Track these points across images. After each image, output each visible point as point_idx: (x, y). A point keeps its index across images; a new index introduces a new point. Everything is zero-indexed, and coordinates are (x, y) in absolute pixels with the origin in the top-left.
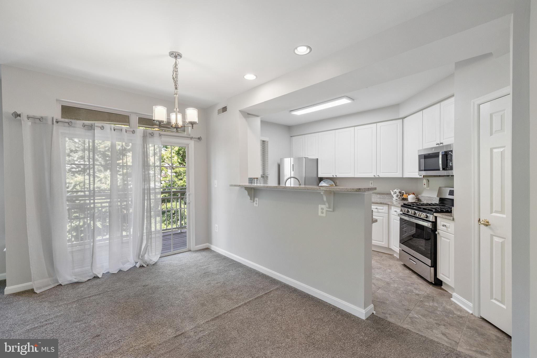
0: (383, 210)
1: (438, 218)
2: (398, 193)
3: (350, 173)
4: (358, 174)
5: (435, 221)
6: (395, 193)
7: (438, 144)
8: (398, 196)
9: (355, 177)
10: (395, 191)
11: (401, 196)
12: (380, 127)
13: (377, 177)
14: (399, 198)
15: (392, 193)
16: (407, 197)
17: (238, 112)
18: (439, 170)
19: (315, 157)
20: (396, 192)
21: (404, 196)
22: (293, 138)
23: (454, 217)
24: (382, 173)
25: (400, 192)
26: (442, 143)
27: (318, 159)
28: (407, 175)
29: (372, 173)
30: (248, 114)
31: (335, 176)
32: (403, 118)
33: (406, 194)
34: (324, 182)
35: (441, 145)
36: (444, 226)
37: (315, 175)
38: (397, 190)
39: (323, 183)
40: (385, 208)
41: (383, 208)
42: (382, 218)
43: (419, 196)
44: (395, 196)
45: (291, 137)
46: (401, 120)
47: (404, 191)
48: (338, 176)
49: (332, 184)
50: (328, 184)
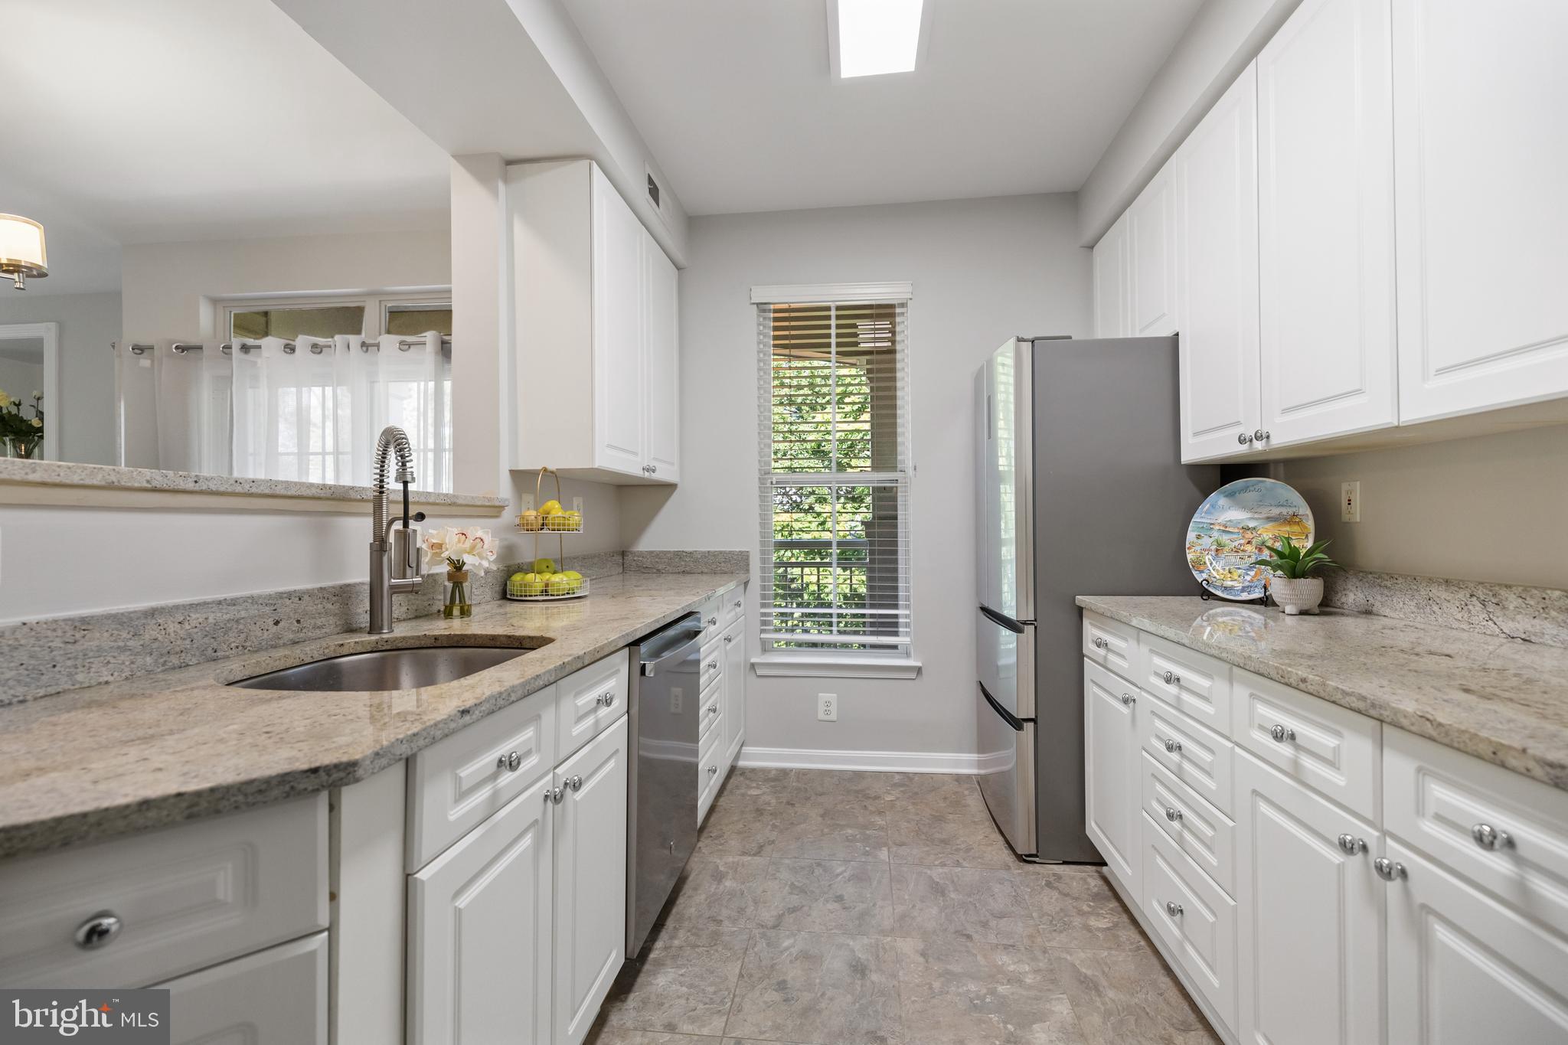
27: (1178, 337)
34: (1231, 495)
39: (1224, 509)
45: (1091, 247)
49: (1291, 511)
50: (1265, 512)
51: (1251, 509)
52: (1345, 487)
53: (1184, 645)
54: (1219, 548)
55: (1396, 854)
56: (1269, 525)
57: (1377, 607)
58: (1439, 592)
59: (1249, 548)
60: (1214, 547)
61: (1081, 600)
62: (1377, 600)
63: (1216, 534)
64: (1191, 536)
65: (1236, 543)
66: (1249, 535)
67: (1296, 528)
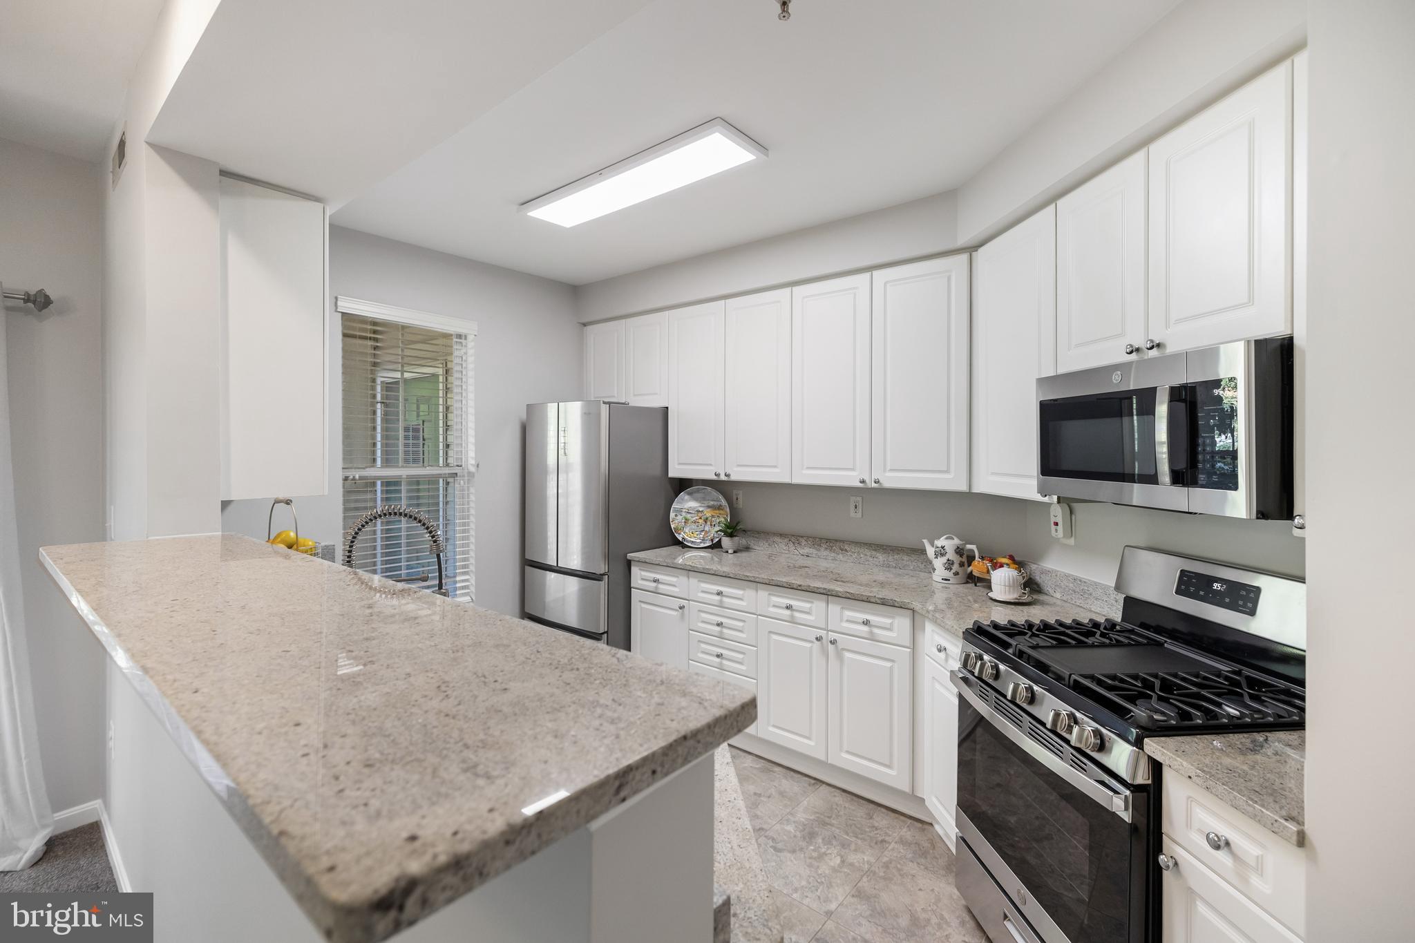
0: (890, 629)
1: (1168, 777)
2: (951, 555)
3: (775, 467)
4: (804, 472)
5: (1150, 782)
6: (941, 552)
7: (1138, 350)
8: (953, 564)
9: (797, 480)
10: (939, 543)
11: (962, 565)
12: (885, 284)
13: (874, 485)
14: (956, 574)
15: (930, 551)
16: (988, 572)
17: (145, 146)
18: (1152, 479)
19: (656, 402)
20: (943, 547)
21: (977, 568)
22: (589, 328)
23: (1303, 824)
24: (891, 470)
25: (959, 551)
26: (1158, 345)
27: (667, 408)
28: (986, 484)
29: (853, 469)
30: (224, 173)
31: (723, 478)
32: (972, 249)
33: (982, 558)
34: (690, 494)
35: (1154, 353)
36: (1218, 847)
37: (657, 470)
38: (947, 538)
39: (687, 501)
40: (901, 623)
41: (891, 624)
42: (889, 664)
43: (1034, 567)
44: (939, 563)
45: (584, 325)
46: (964, 257)
47: (973, 547)
48: (734, 478)
49: (719, 503)
50: (706, 503)
51: (700, 502)
52: (735, 492)
53: (730, 577)
54: (686, 520)
55: (832, 636)
56: (709, 510)
57: (752, 545)
58: (777, 539)
59: (700, 521)
60: (683, 521)
61: (630, 556)
62: (752, 543)
63: (684, 514)
64: (672, 515)
65: (694, 519)
66: (700, 514)
67: (721, 512)
